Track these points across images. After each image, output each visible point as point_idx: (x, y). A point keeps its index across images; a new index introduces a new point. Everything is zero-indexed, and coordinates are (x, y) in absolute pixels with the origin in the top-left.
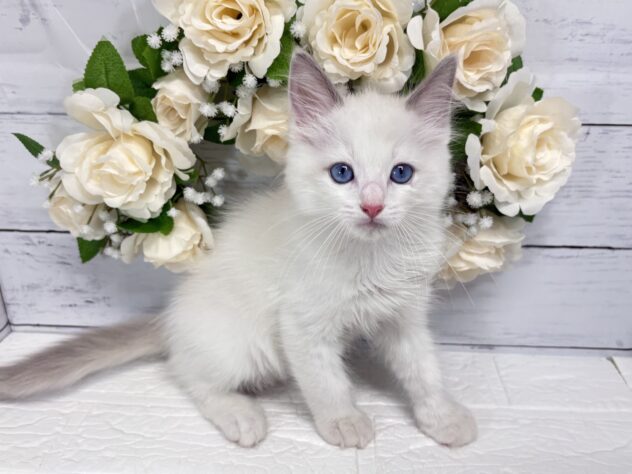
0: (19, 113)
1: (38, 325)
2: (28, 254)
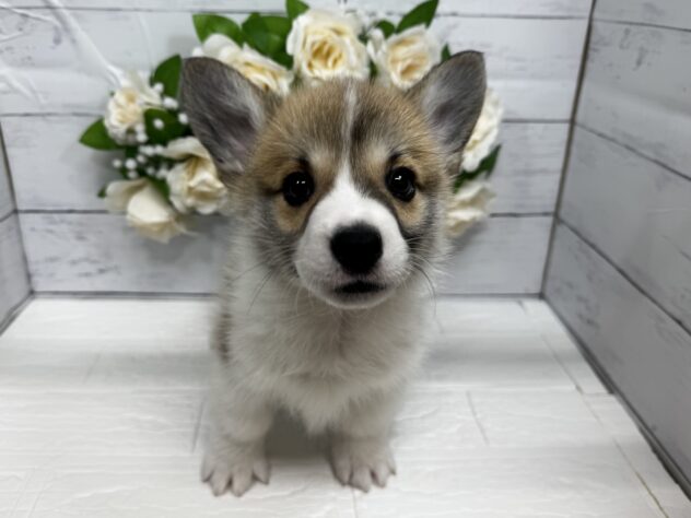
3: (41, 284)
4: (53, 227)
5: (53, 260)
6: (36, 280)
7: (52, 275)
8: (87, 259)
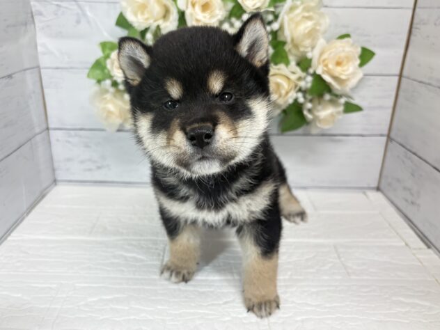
0: (72, 68)
1: (70, 181)
2: (69, 142)
3: (60, 175)
4: (70, 139)
5: (69, 160)
6: (57, 172)
7: (68, 170)
8: (90, 160)
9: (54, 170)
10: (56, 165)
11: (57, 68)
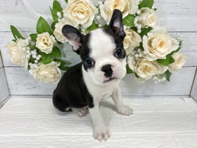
1: (19, 95)
2: (16, 74)
3: (13, 92)
4: (17, 72)
5: (17, 84)
6: (11, 90)
7: (16, 89)
8: (29, 83)
9: (9, 89)
10: (10, 87)
11: (6, 32)
